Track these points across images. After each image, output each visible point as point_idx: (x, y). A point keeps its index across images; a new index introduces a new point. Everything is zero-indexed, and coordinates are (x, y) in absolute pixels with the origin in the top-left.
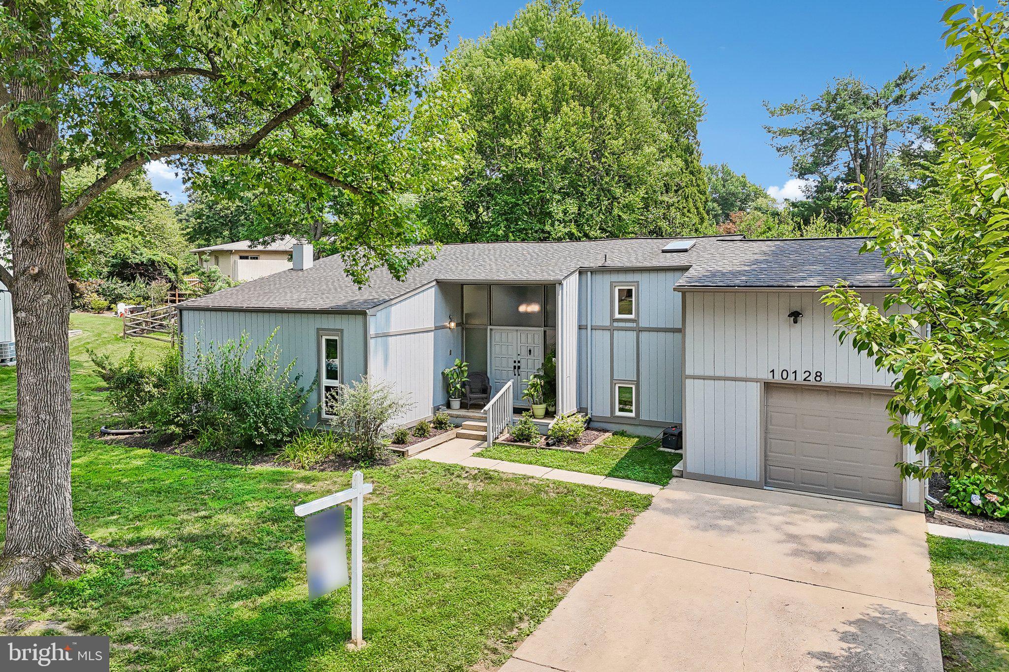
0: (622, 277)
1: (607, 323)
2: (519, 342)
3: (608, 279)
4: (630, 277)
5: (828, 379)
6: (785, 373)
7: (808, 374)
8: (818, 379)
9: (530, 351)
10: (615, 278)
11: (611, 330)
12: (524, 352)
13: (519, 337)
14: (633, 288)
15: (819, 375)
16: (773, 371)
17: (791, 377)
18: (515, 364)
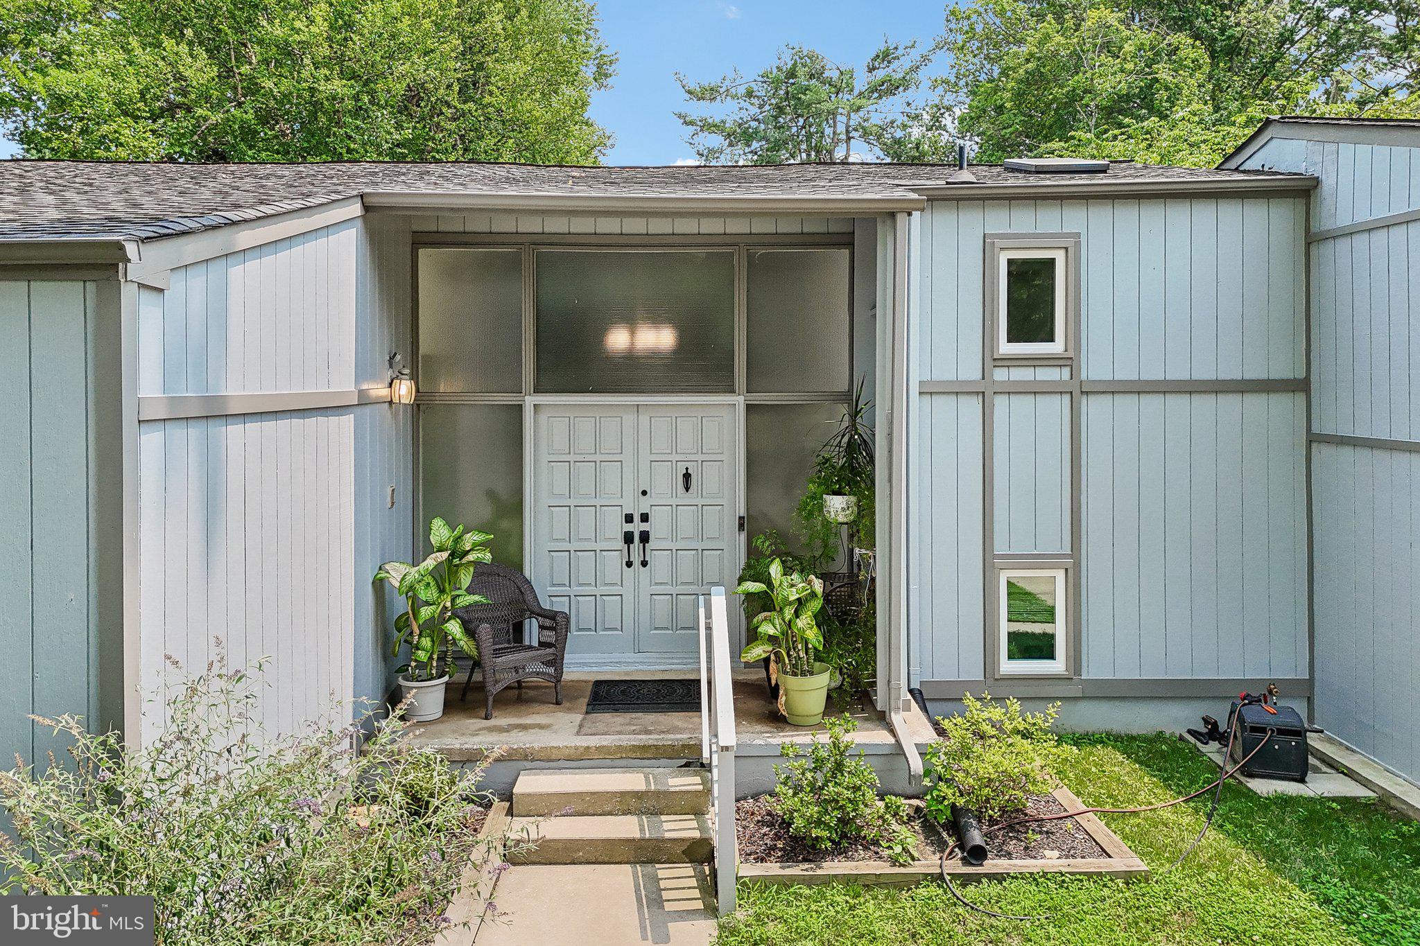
0: (1022, 221)
1: (971, 371)
2: (645, 449)
3: (973, 225)
4: (1049, 220)
9: (687, 476)
10: (998, 221)
11: (983, 393)
12: (665, 484)
13: (645, 433)
14: (1059, 257)
18: (628, 527)
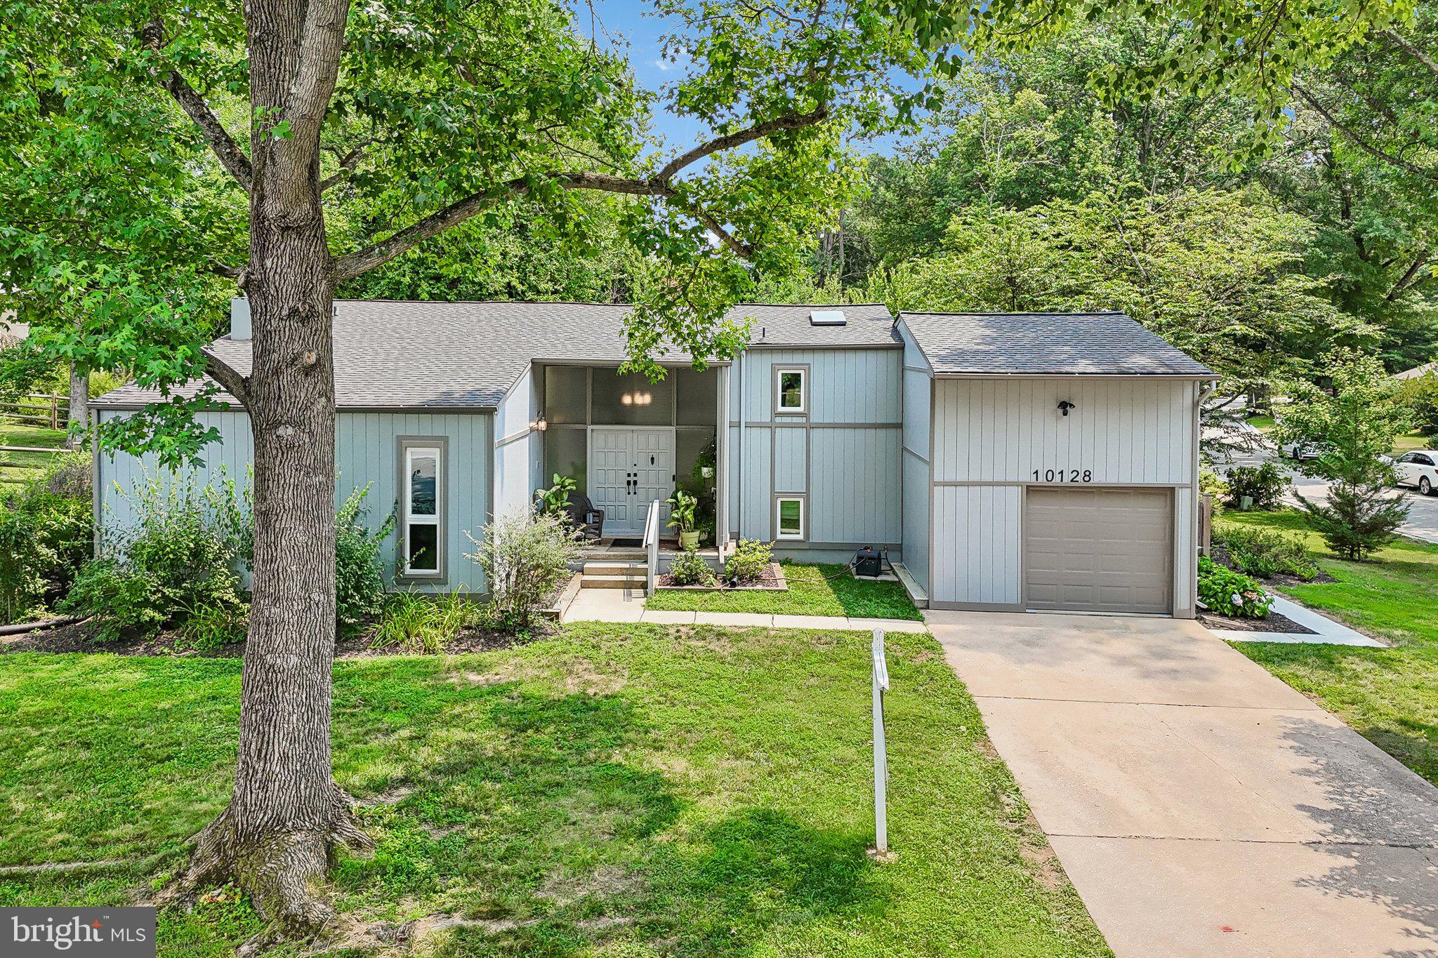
0: (787, 358)
1: (767, 418)
2: (635, 447)
3: (768, 360)
4: (798, 358)
5: (1098, 479)
6: (1050, 473)
7: (1075, 473)
8: (1087, 479)
9: (653, 459)
10: (778, 358)
11: (772, 427)
12: (643, 460)
13: (635, 441)
14: (802, 373)
15: (1088, 474)
16: (1037, 472)
17: (1058, 477)
18: (629, 479)
